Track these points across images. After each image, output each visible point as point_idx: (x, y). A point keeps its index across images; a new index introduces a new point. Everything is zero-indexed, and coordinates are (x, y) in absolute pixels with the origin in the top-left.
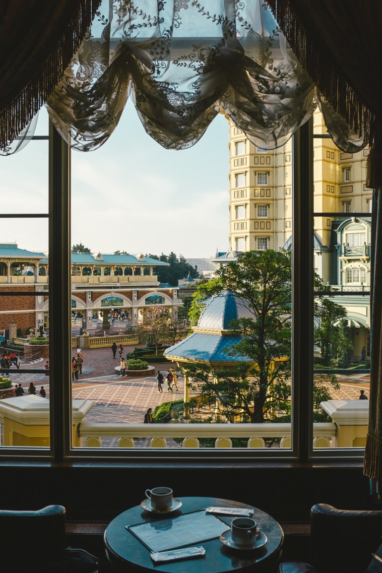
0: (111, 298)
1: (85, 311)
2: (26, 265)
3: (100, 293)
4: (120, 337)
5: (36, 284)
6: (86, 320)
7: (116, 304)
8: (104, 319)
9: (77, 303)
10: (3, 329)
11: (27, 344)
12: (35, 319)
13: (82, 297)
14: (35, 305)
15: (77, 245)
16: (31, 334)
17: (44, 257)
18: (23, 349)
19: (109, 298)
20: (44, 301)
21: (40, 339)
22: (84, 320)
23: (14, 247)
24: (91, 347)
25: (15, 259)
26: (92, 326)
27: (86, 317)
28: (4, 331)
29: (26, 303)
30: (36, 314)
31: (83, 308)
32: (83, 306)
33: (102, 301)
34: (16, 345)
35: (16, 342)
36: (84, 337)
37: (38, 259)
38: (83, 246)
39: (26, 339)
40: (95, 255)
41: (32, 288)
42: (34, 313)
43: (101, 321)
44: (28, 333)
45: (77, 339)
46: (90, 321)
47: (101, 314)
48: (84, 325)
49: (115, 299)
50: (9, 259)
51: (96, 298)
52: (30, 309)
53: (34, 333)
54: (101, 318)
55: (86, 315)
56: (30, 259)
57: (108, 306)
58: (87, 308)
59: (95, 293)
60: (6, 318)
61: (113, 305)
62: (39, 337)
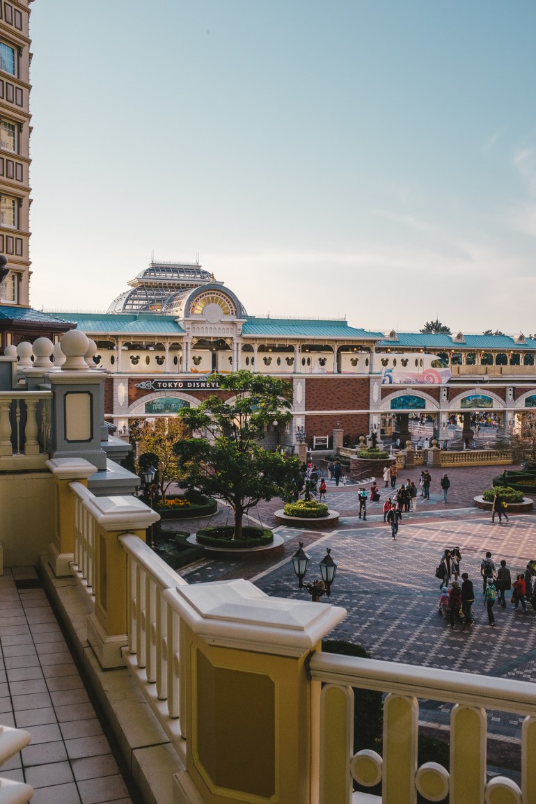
0: (475, 396)
1: (437, 414)
2: (358, 350)
3: (459, 389)
4: (485, 453)
5: (371, 375)
6: (439, 426)
7: (483, 405)
8: (464, 426)
9: (427, 403)
10: (326, 435)
11: (354, 457)
12: (368, 422)
13: (435, 394)
14: (368, 404)
15: (432, 322)
16: (361, 443)
17: (383, 339)
18: (349, 464)
19: (472, 396)
20: (382, 399)
21: (371, 451)
22: (436, 427)
23: (342, 324)
24: (443, 465)
25: (344, 341)
26: (448, 434)
27: (438, 423)
28: (327, 437)
29: (357, 401)
30: (371, 416)
31: (435, 409)
32: (435, 407)
33: (462, 401)
34: (342, 457)
35: (342, 453)
36: (434, 451)
37: (375, 342)
38: (440, 324)
39: (355, 450)
40: (454, 336)
41: (366, 381)
42: (368, 415)
43: (460, 428)
44: (358, 442)
45: (424, 452)
46: (444, 429)
47: (460, 418)
48: (436, 433)
49: (480, 398)
50: (336, 341)
51: (454, 396)
52: (362, 409)
53: (365, 442)
54: (460, 425)
55: (439, 419)
56: (363, 341)
57: (470, 407)
58: (440, 410)
59: (452, 389)
60: (331, 421)
61: (478, 407)
62: (371, 448)
